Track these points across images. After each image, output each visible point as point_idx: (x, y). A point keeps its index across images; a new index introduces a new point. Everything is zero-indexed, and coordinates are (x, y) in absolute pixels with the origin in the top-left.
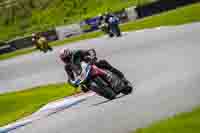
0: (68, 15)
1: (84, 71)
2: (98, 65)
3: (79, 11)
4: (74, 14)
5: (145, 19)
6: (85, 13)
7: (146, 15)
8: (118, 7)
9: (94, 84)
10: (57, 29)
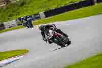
0: (10, 16)
1: (51, 33)
2: (56, 31)
3: (16, 14)
4: (13, 15)
5: (49, 18)
6: (19, 15)
7: (50, 16)
8: (36, 12)
9: (55, 40)
10: (5, 23)
